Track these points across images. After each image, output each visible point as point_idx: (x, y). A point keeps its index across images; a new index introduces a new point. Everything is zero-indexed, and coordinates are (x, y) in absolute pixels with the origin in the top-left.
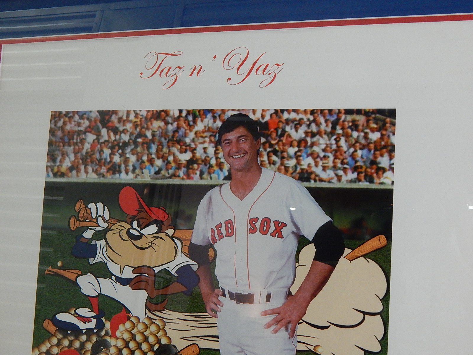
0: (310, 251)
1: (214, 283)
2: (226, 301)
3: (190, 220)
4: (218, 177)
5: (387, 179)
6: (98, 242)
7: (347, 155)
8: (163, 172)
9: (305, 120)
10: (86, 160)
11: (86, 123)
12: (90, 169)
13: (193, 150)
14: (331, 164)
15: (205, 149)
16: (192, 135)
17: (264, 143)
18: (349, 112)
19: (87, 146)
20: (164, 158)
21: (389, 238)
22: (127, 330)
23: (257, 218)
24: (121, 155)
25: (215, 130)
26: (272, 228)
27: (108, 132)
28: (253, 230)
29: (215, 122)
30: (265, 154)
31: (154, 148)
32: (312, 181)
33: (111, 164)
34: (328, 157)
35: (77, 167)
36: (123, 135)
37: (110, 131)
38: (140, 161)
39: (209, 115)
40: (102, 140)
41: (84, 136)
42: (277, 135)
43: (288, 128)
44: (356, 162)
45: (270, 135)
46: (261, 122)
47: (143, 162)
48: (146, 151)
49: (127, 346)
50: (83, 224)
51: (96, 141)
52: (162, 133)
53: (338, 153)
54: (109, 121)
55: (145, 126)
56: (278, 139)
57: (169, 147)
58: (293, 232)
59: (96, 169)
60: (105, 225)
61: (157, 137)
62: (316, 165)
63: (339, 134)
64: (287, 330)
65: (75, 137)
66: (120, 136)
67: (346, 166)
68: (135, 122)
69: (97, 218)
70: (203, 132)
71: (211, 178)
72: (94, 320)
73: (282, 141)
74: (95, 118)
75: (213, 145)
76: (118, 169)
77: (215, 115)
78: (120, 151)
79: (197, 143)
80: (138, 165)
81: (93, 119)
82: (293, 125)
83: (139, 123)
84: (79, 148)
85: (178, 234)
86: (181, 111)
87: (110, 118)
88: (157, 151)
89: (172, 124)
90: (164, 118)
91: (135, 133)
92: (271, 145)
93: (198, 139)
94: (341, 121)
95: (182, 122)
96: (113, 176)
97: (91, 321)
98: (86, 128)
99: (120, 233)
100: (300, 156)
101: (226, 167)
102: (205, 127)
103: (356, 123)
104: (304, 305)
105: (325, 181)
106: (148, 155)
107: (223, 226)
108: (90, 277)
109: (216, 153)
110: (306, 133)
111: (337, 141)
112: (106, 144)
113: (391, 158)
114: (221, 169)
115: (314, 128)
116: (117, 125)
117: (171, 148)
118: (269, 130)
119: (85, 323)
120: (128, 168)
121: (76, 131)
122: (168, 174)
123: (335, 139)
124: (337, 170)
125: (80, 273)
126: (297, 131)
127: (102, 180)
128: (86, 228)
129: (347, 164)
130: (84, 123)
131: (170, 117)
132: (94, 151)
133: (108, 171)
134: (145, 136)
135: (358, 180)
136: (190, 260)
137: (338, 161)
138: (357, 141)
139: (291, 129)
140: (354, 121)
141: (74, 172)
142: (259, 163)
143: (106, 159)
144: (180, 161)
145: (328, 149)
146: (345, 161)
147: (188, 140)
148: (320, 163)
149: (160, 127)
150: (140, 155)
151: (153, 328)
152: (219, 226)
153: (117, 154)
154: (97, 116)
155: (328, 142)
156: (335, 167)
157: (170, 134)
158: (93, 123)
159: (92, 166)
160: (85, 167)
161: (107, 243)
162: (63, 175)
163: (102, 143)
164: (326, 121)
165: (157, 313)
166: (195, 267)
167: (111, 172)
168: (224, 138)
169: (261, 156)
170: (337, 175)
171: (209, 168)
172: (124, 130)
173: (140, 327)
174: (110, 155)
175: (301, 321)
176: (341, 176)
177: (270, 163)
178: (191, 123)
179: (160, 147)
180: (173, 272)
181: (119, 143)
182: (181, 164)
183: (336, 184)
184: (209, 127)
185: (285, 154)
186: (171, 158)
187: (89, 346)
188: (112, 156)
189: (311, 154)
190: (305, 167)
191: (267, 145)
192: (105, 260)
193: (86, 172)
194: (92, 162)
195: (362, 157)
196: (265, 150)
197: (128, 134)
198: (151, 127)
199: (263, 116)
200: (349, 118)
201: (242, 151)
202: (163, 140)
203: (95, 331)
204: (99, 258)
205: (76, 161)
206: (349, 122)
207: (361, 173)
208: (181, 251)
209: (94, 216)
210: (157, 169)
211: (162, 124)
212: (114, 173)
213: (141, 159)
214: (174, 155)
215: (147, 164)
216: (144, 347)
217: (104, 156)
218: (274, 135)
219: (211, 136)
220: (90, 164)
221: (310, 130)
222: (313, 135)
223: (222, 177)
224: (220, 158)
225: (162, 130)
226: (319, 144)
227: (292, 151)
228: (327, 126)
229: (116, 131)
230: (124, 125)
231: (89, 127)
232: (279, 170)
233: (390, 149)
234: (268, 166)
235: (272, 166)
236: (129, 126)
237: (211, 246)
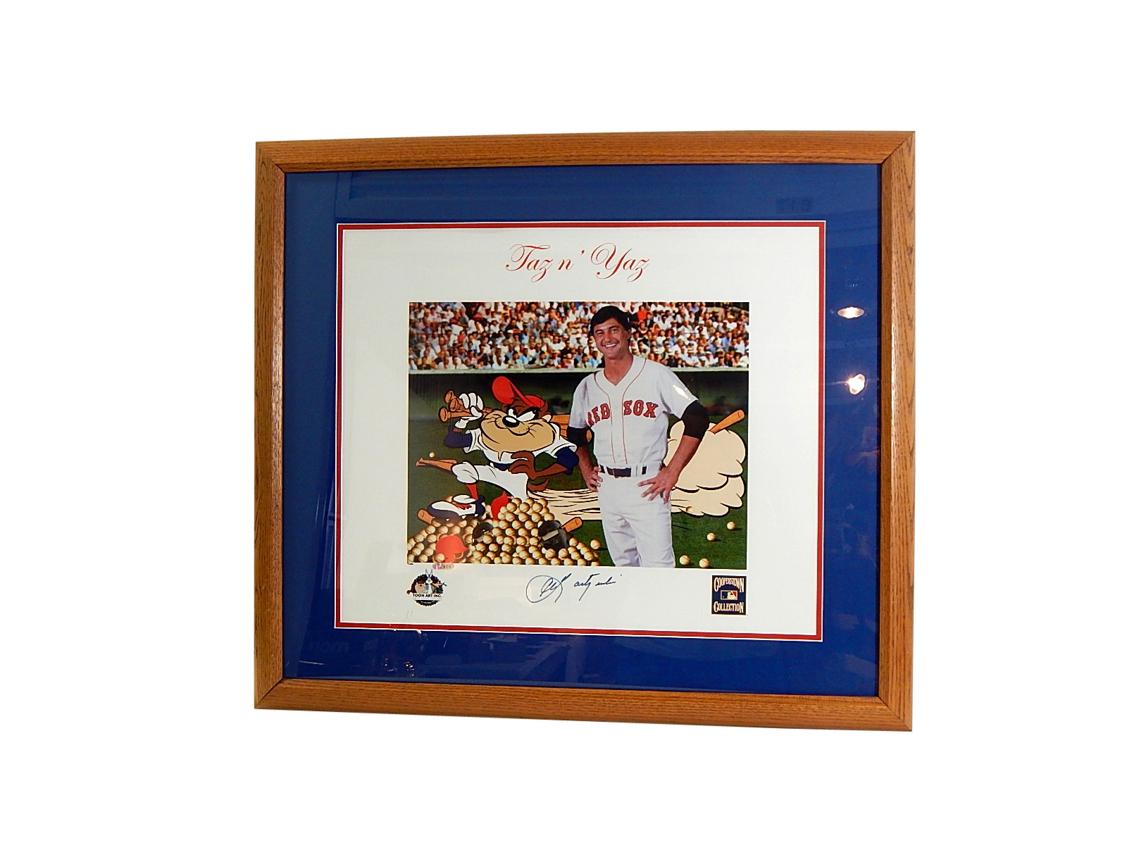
0: (680, 427)
1: (593, 462)
2: (605, 476)
3: (566, 406)
4: (592, 365)
5: (743, 363)
6: (473, 432)
7: (709, 342)
8: (537, 362)
9: (671, 312)
10: (454, 352)
11: (452, 315)
12: (459, 360)
13: (566, 341)
14: (695, 351)
15: (578, 339)
16: (564, 326)
17: (634, 333)
18: (709, 305)
19: (454, 339)
20: (536, 348)
21: (746, 413)
22: (509, 512)
23: (631, 401)
24: (492, 347)
25: (587, 322)
26: (645, 409)
27: (476, 324)
28: (627, 412)
29: (586, 313)
30: (636, 343)
31: (526, 340)
32: (680, 366)
33: (482, 355)
34: (693, 345)
35: (444, 359)
36: (492, 327)
37: (478, 323)
38: (513, 352)
39: (581, 307)
40: (469, 332)
41: (449, 328)
42: (646, 326)
43: (655, 319)
44: (717, 348)
45: (640, 326)
46: (630, 314)
47: (516, 352)
48: (518, 342)
49: (509, 525)
50: (454, 415)
51: (463, 333)
52: (534, 324)
53: (701, 341)
54: (476, 312)
55: (516, 318)
56: (647, 329)
57: (541, 338)
58: (664, 412)
59: (466, 361)
60: (480, 415)
61: (529, 329)
62: (683, 352)
63: (701, 325)
64: (662, 496)
65: (439, 328)
66: (489, 327)
67: (708, 352)
68: (505, 314)
69: (470, 408)
70: (576, 323)
71: (585, 366)
72: (474, 506)
73: (651, 331)
74: (460, 310)
75: (586, 335)
76: (489, 360)
77: (586, 307)
78: (491, 342)
79: (570, 334)
80: (510, 356)
81: (458, 311)
82: (660, 316)
83: (508, 314)
84: (445, 340)
85: (555, 419)
86: (552, 304)
87: (477, 309)
88: (530, 342)
89: (543, 316)
90: (535, 310)
91: (505, 325)
92: (641, 335)
93: (571, 330)
94: (703, 312)
95: (553, 314)
96: (484, 366)
97: (471, 507)
98: (451, 320)
99: (495, 422)
100: (668, 344)
101: (600, 356)
102: (577, 318)
103: (717, 314)
104: (677, 473)
105: (691, 366)
106: (520, 346)
107: (599, 409)
108: (467, 465)
109: (589, 343)
110: (672, 324)
111: (700, 330)
112: (475, 335)
113: (746, 344)
114: (595, 358)
115: (679, 319)
116: (485, 317)
117: (544, 339)
118: (638, 321)
119: (464, 509)
120: (500, 358)
121: (440, 323)
122: (543, 363)
123: (698, 329)
124: (701, 356)
125: (455, 462)
126: (664, 322)
127: (472, 371)
128: (459, 418)
129: (709, 350)
130: (448, 315)
131: (542, 309)
132: (462, 342)
133: (479, 362)
134: (516, 327)
135: (719, 364)
136: (567, 442)
137: (702, 349)
138: (717, 330)
139: (659, 320)
140: (714, 313)
141: (441, 364)
142: (631, 351)
143: (475, 351)
144: (554, 351)
145: (692, 337)
146: (708, 348)
147: (560, 331)
148: (686, 351)
149: (531, 319)
150: (512, 345)
151: (536, 507)
152: (595, 410)
153: (487, 345)
154: (462, 307)
155: (692, 332)
156: (699, 354)
157: (543, 325)
158: (459, 315)
159: (460, 358)
160: (453, 359)
161: (482, 432)
162: (428, 367)
163: (470, 335)
164: (690, 313)
165: (538, 493)
166: (574, 448)
167: (482, 363)
168: (595, 329)
169: (632, 345)
170: (700, 360)
171: (583, 357)
172: (493, 321)
173: (523, 507)
174: (480, 346)
175: (674, 488)
176: (704, 361)
177: (640, 351)
178: (563, 315)
179: (533, 338)
180: (552, 455)
181: (489, 334)
182: (556, 353)
183: (700, 369)
184: (581, 319)
185: (654, 343)
186: (544, 349)
187: (470, 530)
188: (483, 347)
189: (678, 343)
190: (673, 354)
191: (637, 335)
192: (482, 448)
193: (455, 363)
194: (461, 353)
195: (722, 344)
196: (636, 339)
197: (498, 326)
198: (522, 319)
199: (632, 309)
200: (710, 310)
201: (614, 341)
202: (535, 330)
203: (476, 515)
204: (475, 447)
205: (443, 352)
206: (710, 314)
207: (722, 358)
208: (560, 435)
209: (467, 407)
210: (531, 359)
211: (533, 316)
212: (486, 364)
213: (514, 350)
214: (547, 345)
215: (520, 354)
216: (528, 525)
217: (473, 348)
218: (643, 325)
219: (583, 327)
220: (459, 355)
221: (675, 321)
222: (679, 325)
223: (596, 365)
224: (593, 348)
225: (534, 321)
226: (685, 333)
227: (660, 340)
228: (691, 317)
229: (484, 322)
230: (493, 317)
231: (454, 318)
232: (649, 357)
233: (745, 337)
234: (639, 353)
235: (643, 353)
236: (498, 318)
237: (589, 428)
